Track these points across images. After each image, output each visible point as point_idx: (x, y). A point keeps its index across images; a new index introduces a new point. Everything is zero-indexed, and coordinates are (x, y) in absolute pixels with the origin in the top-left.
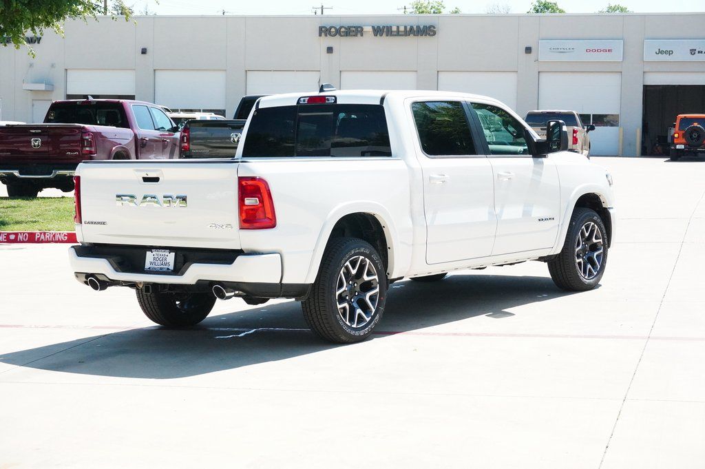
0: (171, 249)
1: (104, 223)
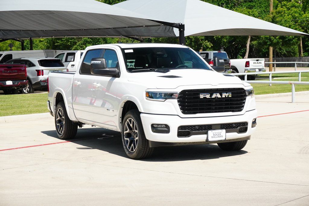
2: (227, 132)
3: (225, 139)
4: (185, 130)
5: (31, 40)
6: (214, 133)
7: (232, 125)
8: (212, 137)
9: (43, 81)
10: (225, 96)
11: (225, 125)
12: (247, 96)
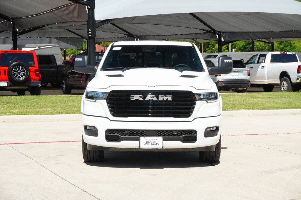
2: (164, 140)
3: (163, 147)
4: (114, 135)
5: (253, 41)
6: (147, 140)
7: (173, 133)
8: (145, 144)
9: (221, 82)
10: (163, 99)
11: (164, 132)
12: (196, 100)
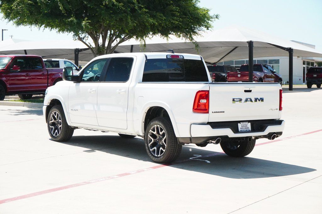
0: (249, 121)
1: (224, 112)
